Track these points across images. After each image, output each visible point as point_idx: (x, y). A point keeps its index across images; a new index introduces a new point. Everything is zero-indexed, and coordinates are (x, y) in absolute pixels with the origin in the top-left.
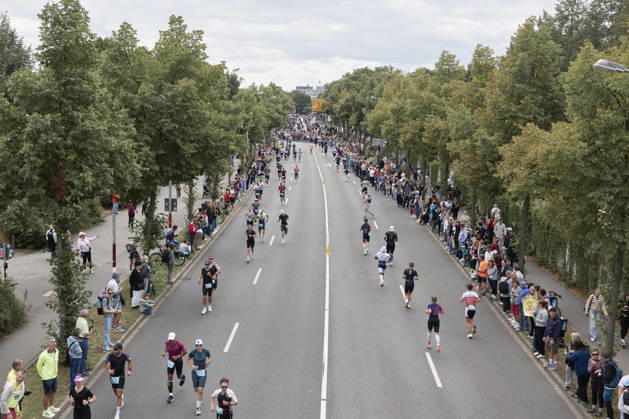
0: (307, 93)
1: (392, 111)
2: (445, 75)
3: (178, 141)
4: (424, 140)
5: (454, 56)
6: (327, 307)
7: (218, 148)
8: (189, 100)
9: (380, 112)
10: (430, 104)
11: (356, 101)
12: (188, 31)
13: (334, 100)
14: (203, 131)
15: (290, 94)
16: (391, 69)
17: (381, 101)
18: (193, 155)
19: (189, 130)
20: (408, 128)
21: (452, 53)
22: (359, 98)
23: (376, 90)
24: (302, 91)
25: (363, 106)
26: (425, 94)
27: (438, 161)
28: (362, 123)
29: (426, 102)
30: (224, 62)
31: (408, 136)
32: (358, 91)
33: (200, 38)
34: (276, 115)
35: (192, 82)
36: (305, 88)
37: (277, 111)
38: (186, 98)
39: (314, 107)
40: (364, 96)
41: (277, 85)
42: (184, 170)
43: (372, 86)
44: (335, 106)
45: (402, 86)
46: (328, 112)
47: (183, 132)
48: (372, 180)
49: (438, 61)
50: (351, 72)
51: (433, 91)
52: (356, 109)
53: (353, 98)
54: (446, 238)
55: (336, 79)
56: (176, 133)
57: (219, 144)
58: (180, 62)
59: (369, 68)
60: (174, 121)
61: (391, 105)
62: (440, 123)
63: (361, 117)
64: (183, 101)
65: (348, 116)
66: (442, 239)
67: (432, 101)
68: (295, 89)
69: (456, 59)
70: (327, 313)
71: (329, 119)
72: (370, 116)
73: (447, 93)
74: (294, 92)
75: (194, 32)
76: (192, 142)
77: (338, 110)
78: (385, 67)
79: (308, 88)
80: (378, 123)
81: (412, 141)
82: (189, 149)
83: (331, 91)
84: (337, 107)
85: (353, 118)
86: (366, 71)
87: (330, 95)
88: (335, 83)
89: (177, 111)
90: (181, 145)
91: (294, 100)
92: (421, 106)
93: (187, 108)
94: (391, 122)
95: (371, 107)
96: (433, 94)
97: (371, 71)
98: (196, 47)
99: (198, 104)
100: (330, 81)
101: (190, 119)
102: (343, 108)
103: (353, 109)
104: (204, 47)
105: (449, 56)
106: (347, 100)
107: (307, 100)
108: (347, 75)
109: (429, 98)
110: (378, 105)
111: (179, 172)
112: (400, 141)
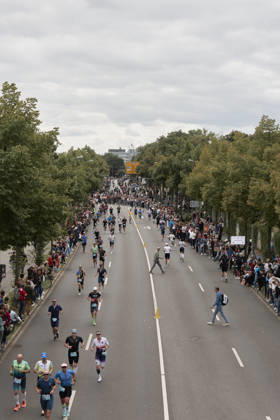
0: (120, 155)
1: (213, 174)
2: (265, 138)
3: (12, 206)
4: (249, 203)
5: (274, 121)
6: (163, 372)
7: (51, 212)
8: (22, 166)
9: (200, 175)
10: (252, 167)
11: (173, 164)
12: (22, 98)
13: (150, 163)
14: (36, 196)
15: (103, 157)
16: (205, 132)
17: (199, 165)
18: (27, 219)
19: (22, 195)
20: (232, 191)
21: (270, 117)
22: (176, 161)
23: (193, 153)
24: (115, 154)
25: (180, 169)
26: (247, 158)
27: (261, 223)
28: (180, 186)
29: (248, 166)
30: (57, 129)
31: (232, 198)
32: (175, 154)
33: (34, 106)
34: (94, 179)
35: (25, 149)
36: (117, 151)
37: (95, 174)
38: (19, 163)
39: (129, 170)
40: (181, 159)
41: (92, 148)
42: (18, 235)
43: (189, 149)
44: (150, 169)
45: (220, 149)
46: (142, 175)
47: (17, 198)
48: (192, 242)
49: (258, 125)
50: (166, 136)
51: (254, 155)
52: (173, 173)
53: (170, 161)
54: (272, 299)
55: (150, 143)
56: (10, 199)
57: (52, 209)
58: (12, 129)
59: (183, 131)
60: (7, 187)
61: (212, 169)
62: (265, 187)
63: (178, 180)
64: (16, 167)
65: (164, 179)
66: (268, 301)
67: (253, 165)
68: (107, 152)
69: (276, 124)
70: (163, 378)
71: (144, 182)
72: (189, 180)
73: (270, 157)
74: (106, 155)
75: (28, 100)
76: (25, 207)
77: (154, 172)
78: (199, 131)
79: (120, 150)
80: (197, 186)
81: (235, 204)
82: (23, 214)
83: (145, 154)
84: (153, 170)
85: (170, 180)
86: (179, 134)
87: (144, 158)
88: (148, 146)
89: (11, 177)
90: (14, 210)
91: (109, 162)
92: (243, 170)
93: (20, 174)
94: (212, 185)
95: (189, 170)
96: (255, 158)
97: (184, 134)
98: (30, 114)
99: (31, 170)
100: (143, 144)
101: (23, 184)
102: (159, 172)
103: (170, 172)
104: (37, 114)
105: (269, 121)
106: (164, 163)
107: (120, 162)
108: (162, 138)
109: (251, 162)
110: (196, 168)
111: (13, 238)
112: (224, 204)
